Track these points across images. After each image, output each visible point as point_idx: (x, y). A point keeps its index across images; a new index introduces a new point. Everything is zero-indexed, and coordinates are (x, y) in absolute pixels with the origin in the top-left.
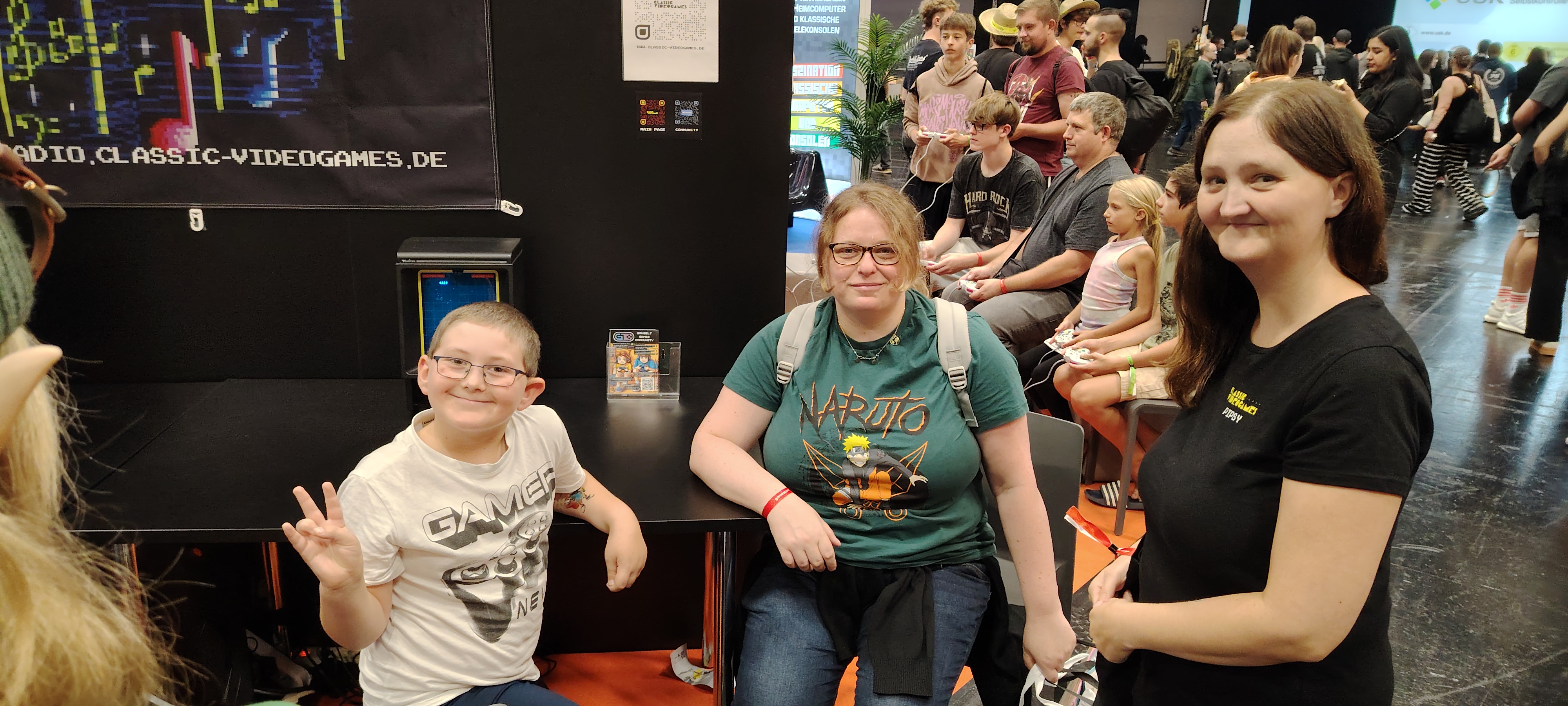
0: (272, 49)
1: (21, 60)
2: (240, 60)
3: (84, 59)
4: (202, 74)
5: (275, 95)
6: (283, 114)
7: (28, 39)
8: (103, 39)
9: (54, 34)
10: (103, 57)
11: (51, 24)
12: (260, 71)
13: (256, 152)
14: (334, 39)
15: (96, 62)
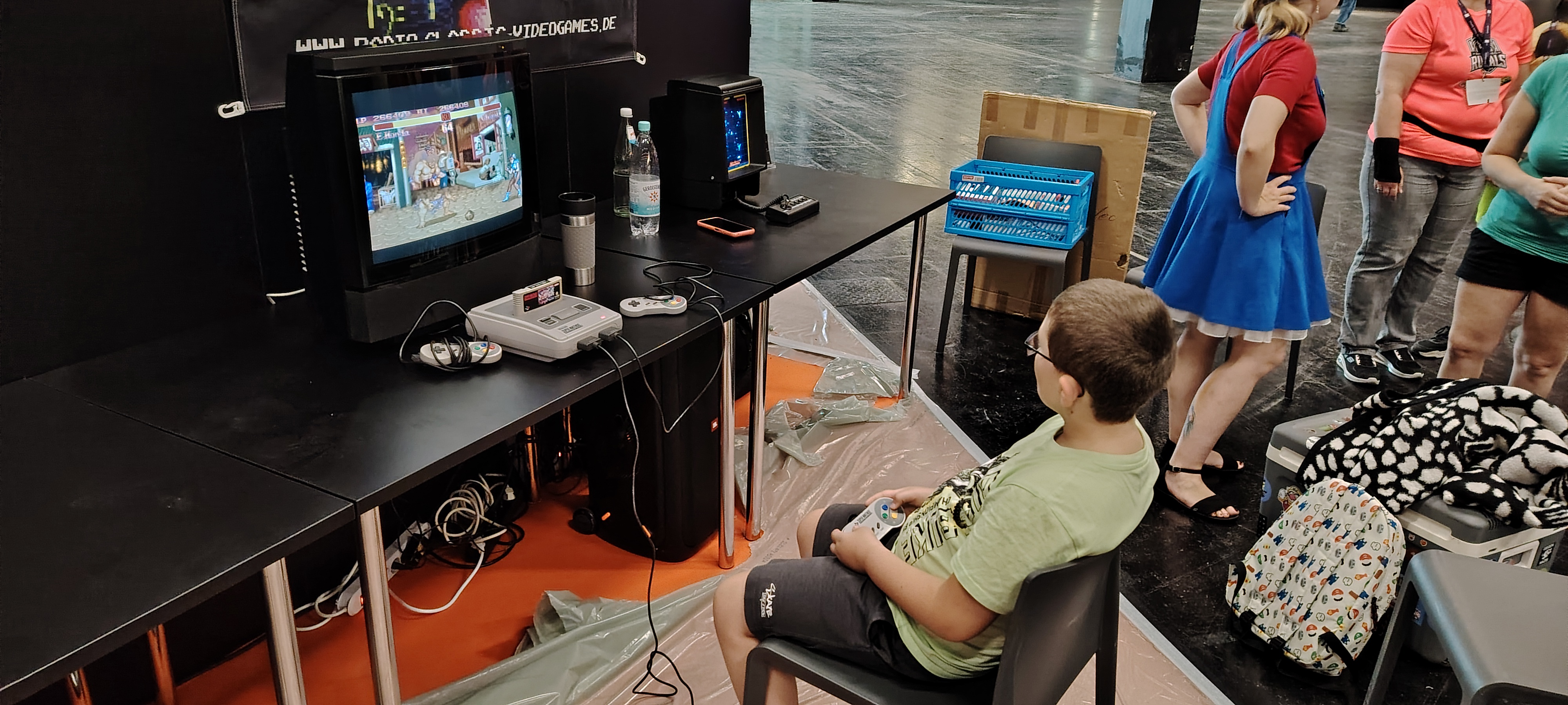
13: (527, 27)
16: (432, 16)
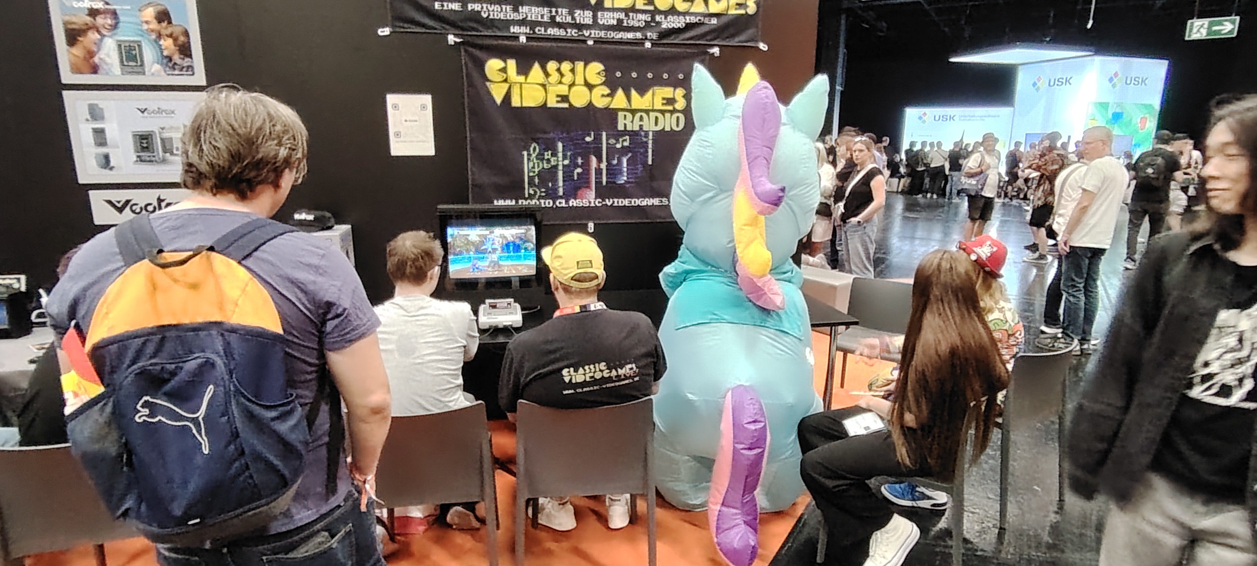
0: (624, 161)
1: (533, 167)
2: (614, 166)
3: (556, 167)
4: (599, 171)
5: (625, 178)
6: (628, 186)
7: (537, 159)
8: (564, 158)
9: (546, 157)
10: (564, 166)
11: (546, 153)
12: (621, 170)
13: (616, 200)
14: (647, 157)
15: (560, 168)
16: (561, 193)
